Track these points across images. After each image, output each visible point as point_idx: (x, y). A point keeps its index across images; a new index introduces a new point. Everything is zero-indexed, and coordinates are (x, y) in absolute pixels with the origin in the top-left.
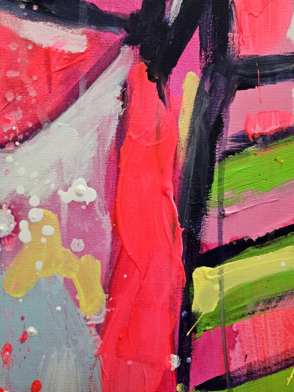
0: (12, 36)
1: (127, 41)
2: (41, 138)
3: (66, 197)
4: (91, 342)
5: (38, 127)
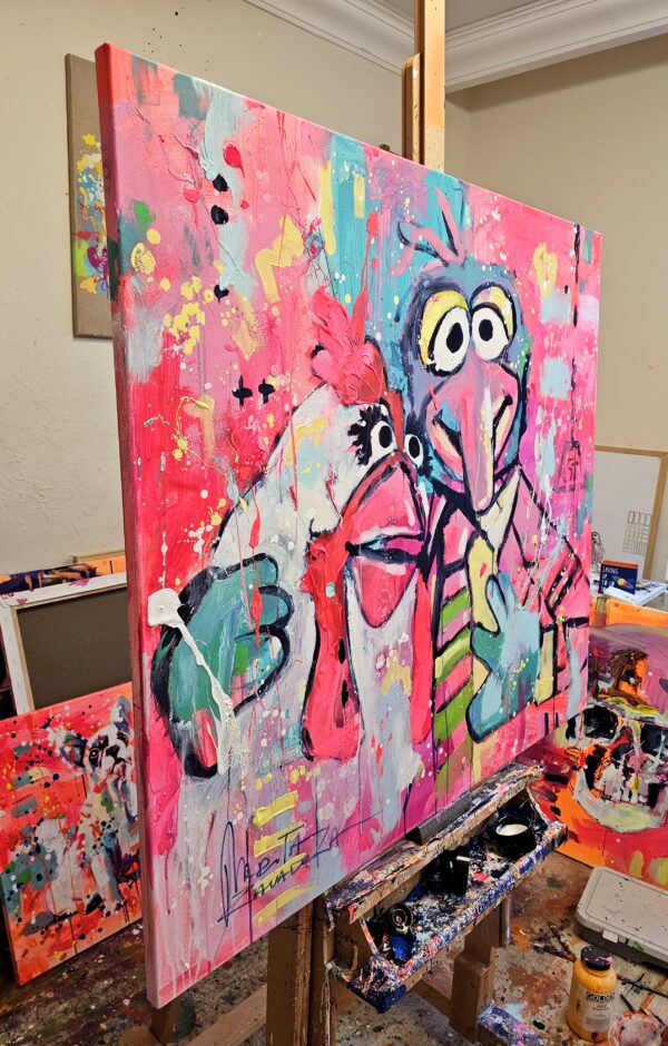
0: (383, 573)
1: (417, 566)
2: (392, 618)
3: (400, 641)
4: (407, 704)
5: (392, 612)
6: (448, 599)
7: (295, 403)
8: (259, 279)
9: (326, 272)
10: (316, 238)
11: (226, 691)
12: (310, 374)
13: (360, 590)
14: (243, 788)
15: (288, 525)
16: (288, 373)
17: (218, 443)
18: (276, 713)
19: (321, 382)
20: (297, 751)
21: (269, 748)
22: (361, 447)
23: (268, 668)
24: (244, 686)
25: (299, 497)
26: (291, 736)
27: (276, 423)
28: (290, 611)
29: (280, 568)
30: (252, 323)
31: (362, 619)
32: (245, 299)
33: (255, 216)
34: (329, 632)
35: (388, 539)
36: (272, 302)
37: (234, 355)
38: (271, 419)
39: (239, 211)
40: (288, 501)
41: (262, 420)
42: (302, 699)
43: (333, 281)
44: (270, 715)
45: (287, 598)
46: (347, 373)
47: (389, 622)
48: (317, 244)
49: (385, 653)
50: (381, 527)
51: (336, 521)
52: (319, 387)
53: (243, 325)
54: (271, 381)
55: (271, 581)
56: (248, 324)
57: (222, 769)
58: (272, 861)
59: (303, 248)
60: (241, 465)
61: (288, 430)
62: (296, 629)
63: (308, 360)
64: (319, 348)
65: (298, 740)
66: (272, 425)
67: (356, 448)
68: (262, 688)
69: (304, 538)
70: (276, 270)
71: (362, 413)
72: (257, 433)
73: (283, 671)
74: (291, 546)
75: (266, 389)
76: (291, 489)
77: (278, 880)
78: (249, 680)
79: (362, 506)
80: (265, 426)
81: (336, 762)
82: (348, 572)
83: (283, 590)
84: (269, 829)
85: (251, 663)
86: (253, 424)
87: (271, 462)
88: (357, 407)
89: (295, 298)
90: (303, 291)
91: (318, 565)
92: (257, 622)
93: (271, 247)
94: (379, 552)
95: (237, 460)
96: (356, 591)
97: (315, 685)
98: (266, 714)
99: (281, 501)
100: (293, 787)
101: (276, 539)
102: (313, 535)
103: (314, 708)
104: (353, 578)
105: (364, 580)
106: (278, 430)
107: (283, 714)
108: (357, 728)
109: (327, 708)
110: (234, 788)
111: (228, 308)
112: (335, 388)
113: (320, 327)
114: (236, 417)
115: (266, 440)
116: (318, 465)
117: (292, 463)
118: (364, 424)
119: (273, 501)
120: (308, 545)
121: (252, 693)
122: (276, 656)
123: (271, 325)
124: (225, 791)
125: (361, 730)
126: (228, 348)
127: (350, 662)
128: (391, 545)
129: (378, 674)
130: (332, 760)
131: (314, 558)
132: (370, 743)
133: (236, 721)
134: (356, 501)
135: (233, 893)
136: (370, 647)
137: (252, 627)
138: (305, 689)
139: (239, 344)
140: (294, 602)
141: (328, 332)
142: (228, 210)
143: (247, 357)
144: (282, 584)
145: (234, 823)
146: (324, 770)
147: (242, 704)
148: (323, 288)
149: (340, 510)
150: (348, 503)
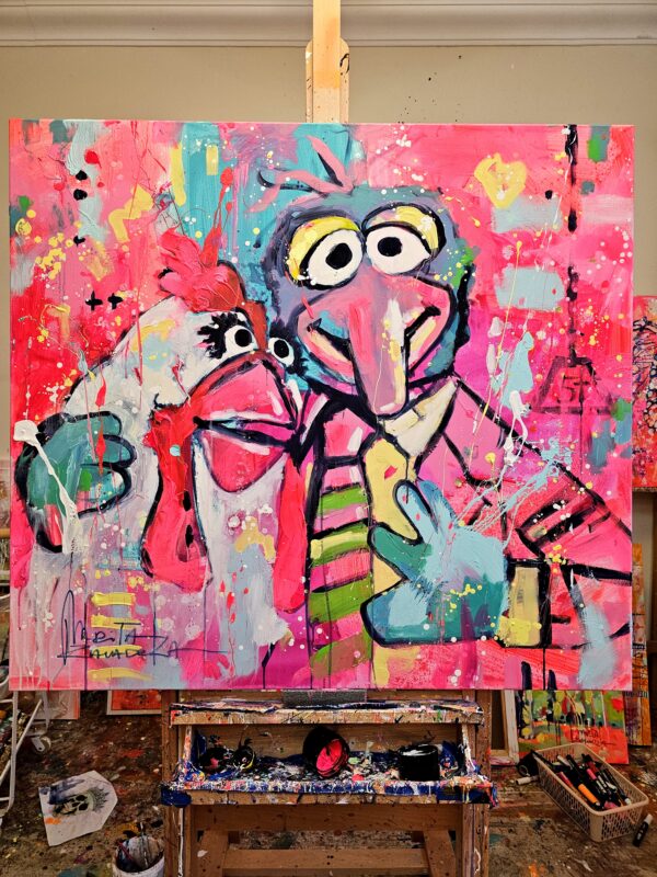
6: (331, 489)
7: (142, 309)
8: (111, 229)
9: (176, 218)
10: (165, 196)
11: (72, 499)
12: (157, 289)
13: (210, 457)
14: (84, 571)
15: (132, 394)
16: (135, 289)
17: (73, 333)
18: (116, 528)
19: (169, 295)
20: (137, 563)
21: (107, 551)
22: (213, 344)
23: (110, 493)
24: (87, 500)
25: (144, 376)
26: (130, 549)
27: (123, 323)
28: (133, 458)
29: (123, 425)
30: (104, 257)
31: (211, 480)
32: (99, 244)
33: (109, 189)
34: (173, 484)
35: (247, 421)
36: (123, 242)
37: (89, 278)
38: (118, 320)
39: (96, 190)
40: (133, 378)
41: (110, 319)
42: (143, 526)
43: (181, 222)
44: (110, 528)
45: (131, 448)
46: (196, 288)
47: (245, 492)
48: (165, 200)
49: (241, 516)
50: (238, 411)
51: (184, 398)
52: (167, 298)
53: (97, 259)
54: (119, 294)
55: (116, 432)
56: (101, 258)
57: (66, 550)
58: (108, 637)
59: (152, 204)
60: (90, 348)
61: (134, 328)
62: (138, 472)
63: (157, 281)
64: (165, 272)
65: (137, 556)
66: (119, 324)
67: (208, 345)
68: (104, 506)
69: (148, 408)
70: (126, 222)
71: (214, 318)
72: (105, 328)
73: (125, 499)
74: (135, 410)
75: (115, 300)
76: (136, 370)
77: (113, 654)
78: (92, 496)
79: (214, 391)
80: (113, 324)
81: (179, 590)
82: (196, 441)
83: (125, 441)
84: (106, 611)
85: (94, 485)
86: (102, 323)
87: (117, 349)
88: (208, 314)
89: (144, 239)
90: (152, 233)
91: (163, 429)
92: (101, 458)
93: (123, 208)
94: (234, 432)
95: (87, 345)
96: (205, 458)
97: (156, 519)
98: (107, 525)
99: (126, 377)
100: (130, 590)
101: (121, 403)
102: (157, 405)
103: (155, 536)
104: (201, 446)
105: (214, 451)
106: (124, 327)
107: (123, 531)
108: (203, 568)
109: (169, 541)
110: (76, 568)
111: (84, 249)
112: (183, 299)
113: (167, 256)
114: (88, 317)
115: (114, 334)
116: (165, 355)
117: (137, 351)
118: (216, 326)
119: (118, 376)
120: (153, 412)
121: (94, 506)
122: (117, 487)
123: (121, 257)
124: (68, 567)
125: (207, 572)
126: (83, 274)
127: (195, 513)
128: (247, 427)
129: (231, 532)
130: (172, 585)
131: (158, 423)
132: (218, 587)
133: (79, 523)
134: (206, 386)
135: (71, 643)
136: (222, 507)
137: (96, 461)
138: (145, 520)
139: (93, 271)
140: (137, 452)
141: (176, 260)
142: (87, 190)
143: (99, 279)
144: (124, 436)
145: (75, 593)
146: (164, 589)
147: (85, 512)
148: (172, 229)
149: (187, 391)
150: (197, 386)
